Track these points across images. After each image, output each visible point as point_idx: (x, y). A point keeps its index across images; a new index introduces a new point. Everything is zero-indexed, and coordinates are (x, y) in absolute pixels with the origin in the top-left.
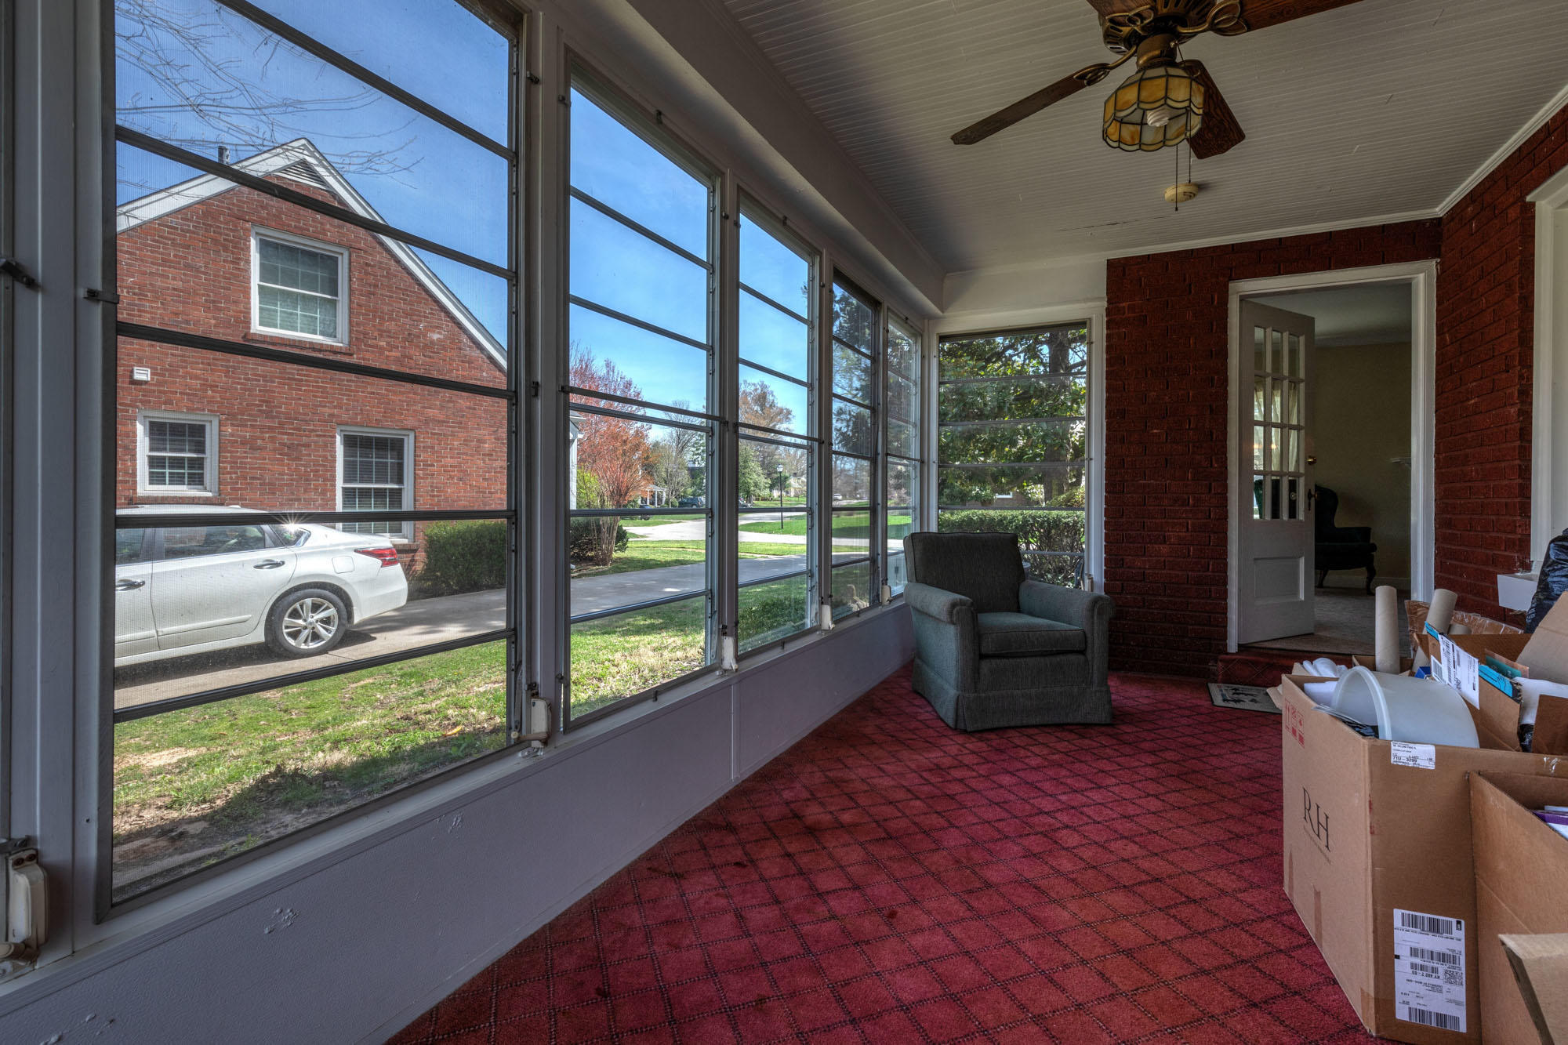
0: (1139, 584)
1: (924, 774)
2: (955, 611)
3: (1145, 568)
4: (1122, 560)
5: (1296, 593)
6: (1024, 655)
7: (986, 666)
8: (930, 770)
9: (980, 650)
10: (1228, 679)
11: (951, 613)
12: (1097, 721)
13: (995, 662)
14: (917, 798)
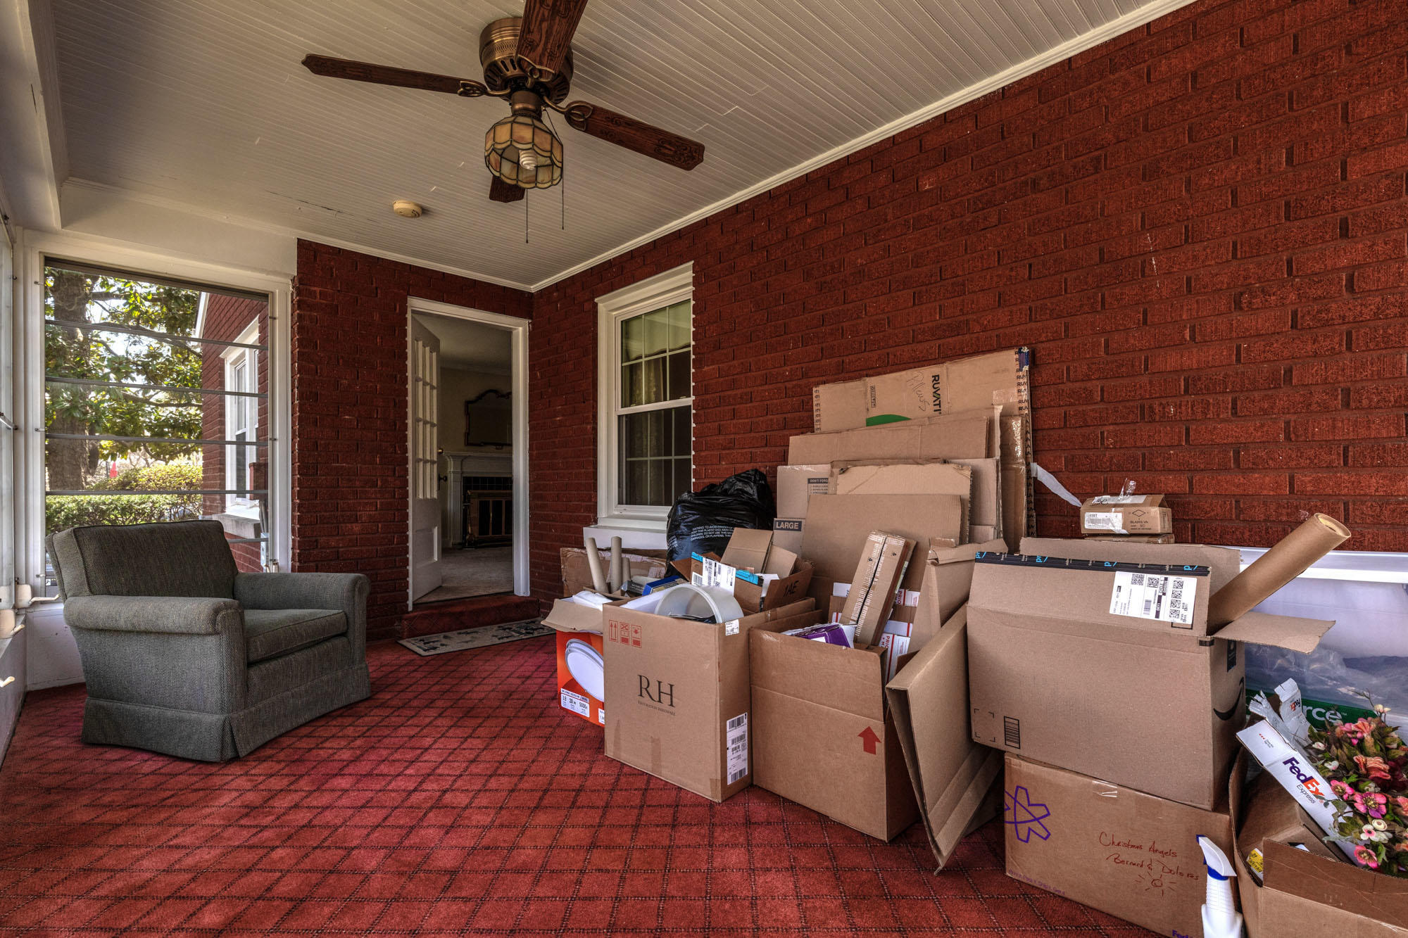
0: (333, 563)
1: (243, 822)
2: (219, 618)
3: (339, 547)
4: (316, 541)
5: (432, 555)
6: (292, 652)
7: (255, 674)
8: (247, 815)
9: (248, 657)
10: (413, 634)
11: (214, 622)
12: (359, 698)
13: (264, 667)
14: (273, 848)
